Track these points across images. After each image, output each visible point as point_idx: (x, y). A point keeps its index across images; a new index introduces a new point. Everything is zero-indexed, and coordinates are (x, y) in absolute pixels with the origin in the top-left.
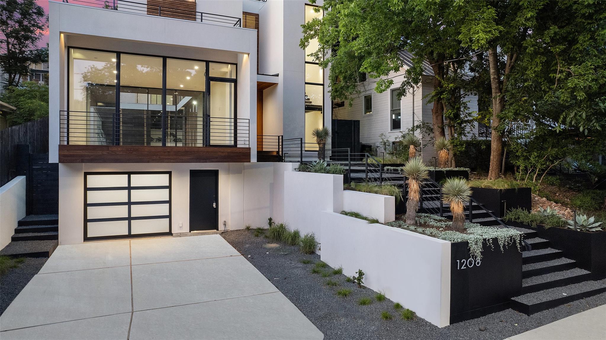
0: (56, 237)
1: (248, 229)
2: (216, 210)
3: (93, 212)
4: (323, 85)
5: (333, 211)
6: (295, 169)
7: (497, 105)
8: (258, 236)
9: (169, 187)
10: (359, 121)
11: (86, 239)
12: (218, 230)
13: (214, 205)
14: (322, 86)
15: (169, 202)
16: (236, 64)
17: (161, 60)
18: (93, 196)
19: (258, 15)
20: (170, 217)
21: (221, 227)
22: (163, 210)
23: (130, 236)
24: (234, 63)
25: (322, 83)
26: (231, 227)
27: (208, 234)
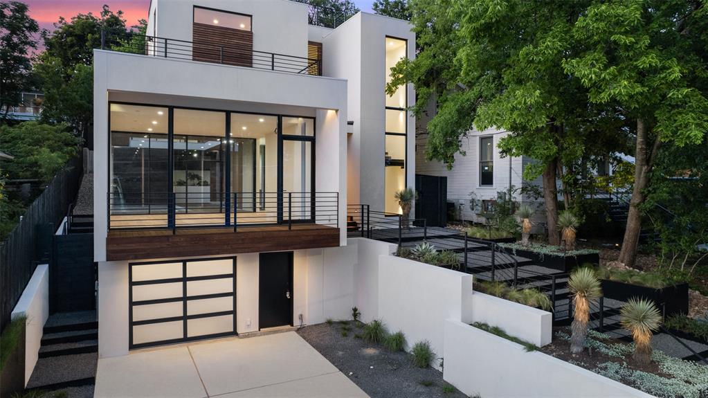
0: (95, 349)
1: (329, 323)
2: (291, 301)
3: (140, 313)
4: (406, 135)
5: (460, 320)
6: (394, 254)
7: (641, 179)
8: (346, 336)
9: (234, 276)
10: (446, 178)
11: (132, 347)
12: (292, 325)
13: (288, 295)
14: (404, 137)
15: (234, 294)
16: (314, 119)
17: (224, 114)
18: (140, 293)
19: (321, 44)
20: (234, 312)
21: (297, 322)
22: (227, 304)
23: (186, 339)
24: (310, 116)
25: (405, 132)
26: (308, 321)
27: (281, 331)
